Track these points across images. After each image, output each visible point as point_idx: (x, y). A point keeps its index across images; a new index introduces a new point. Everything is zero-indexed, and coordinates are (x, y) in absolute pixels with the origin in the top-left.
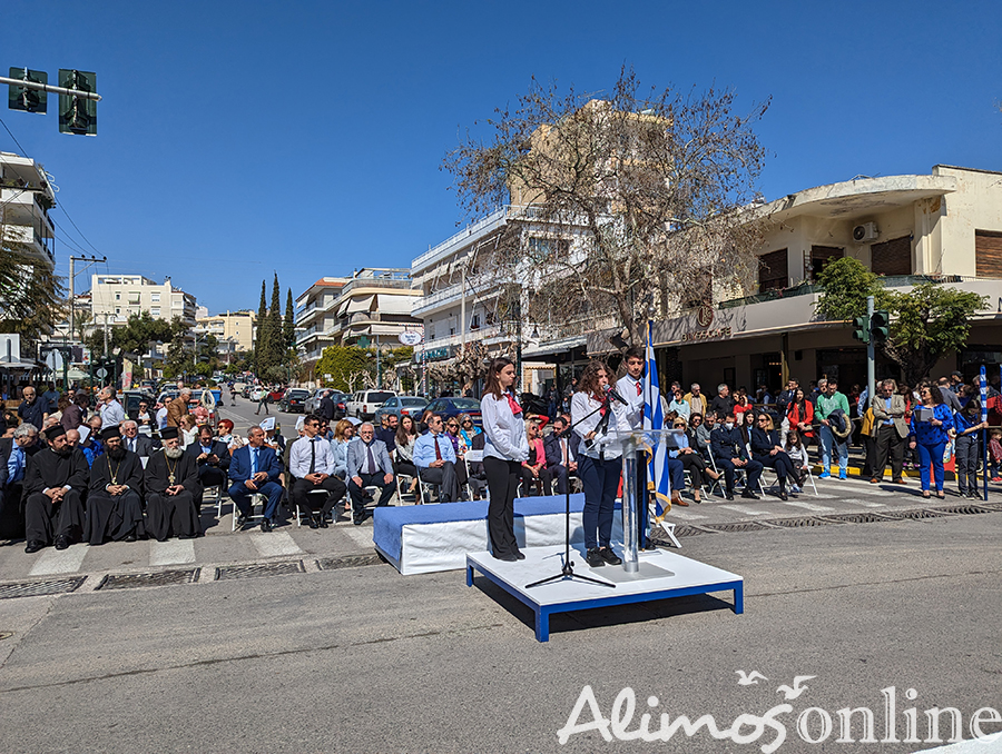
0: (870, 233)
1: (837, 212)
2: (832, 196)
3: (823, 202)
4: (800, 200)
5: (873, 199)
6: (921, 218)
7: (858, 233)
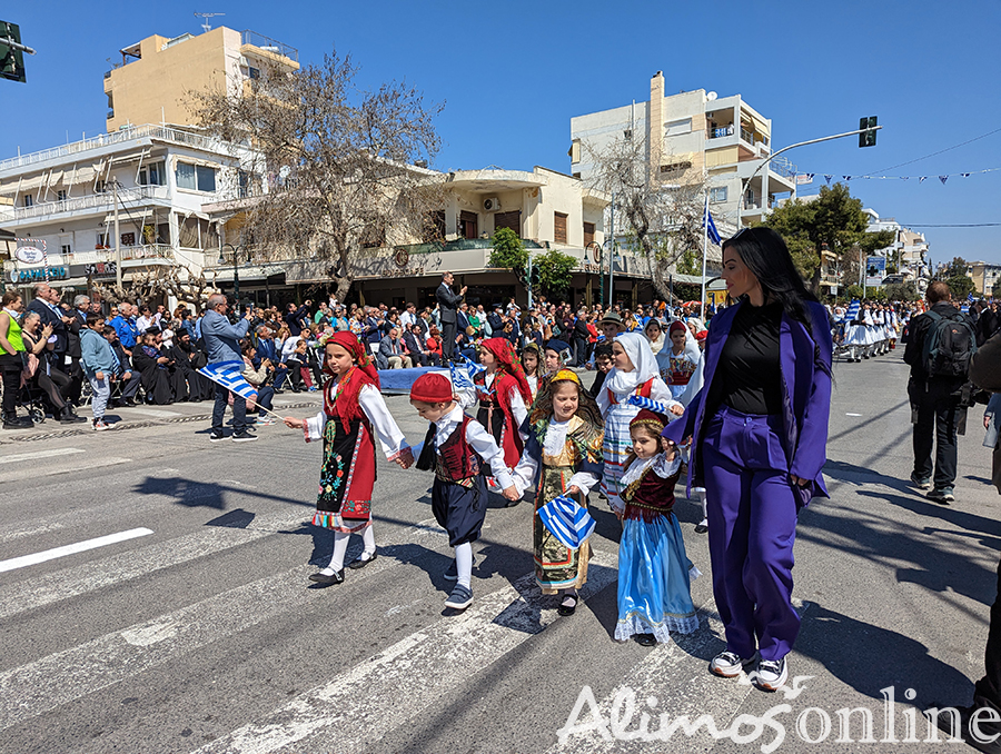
0: (495, 206)
1: (478, 188)
2: (479, 178)
3: (472, 182)
4: (458, 177)
5: (502, 184)
6: (528, 200)
7: (488, 205)
